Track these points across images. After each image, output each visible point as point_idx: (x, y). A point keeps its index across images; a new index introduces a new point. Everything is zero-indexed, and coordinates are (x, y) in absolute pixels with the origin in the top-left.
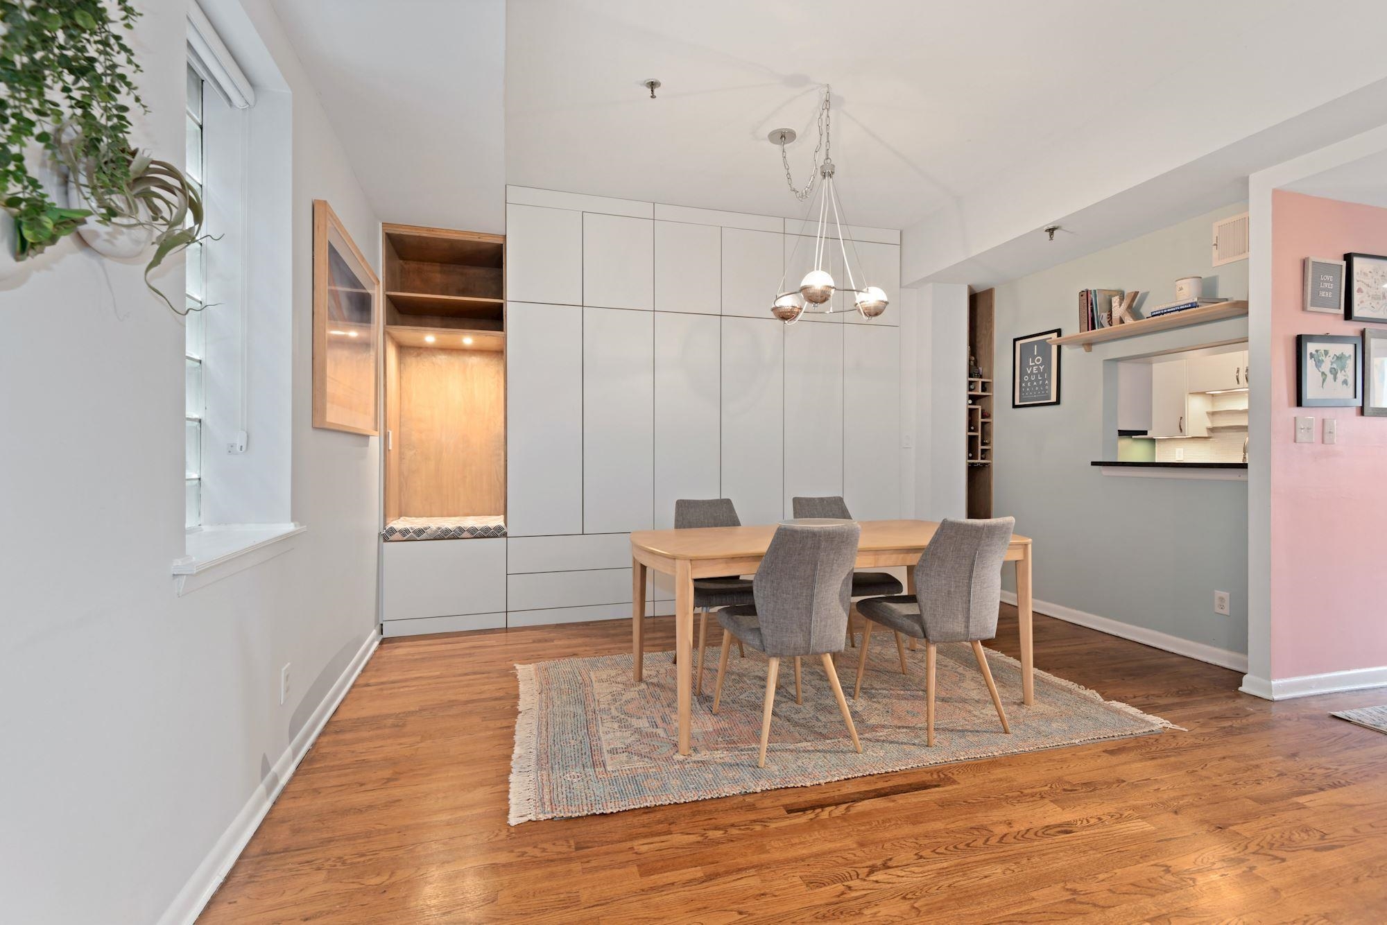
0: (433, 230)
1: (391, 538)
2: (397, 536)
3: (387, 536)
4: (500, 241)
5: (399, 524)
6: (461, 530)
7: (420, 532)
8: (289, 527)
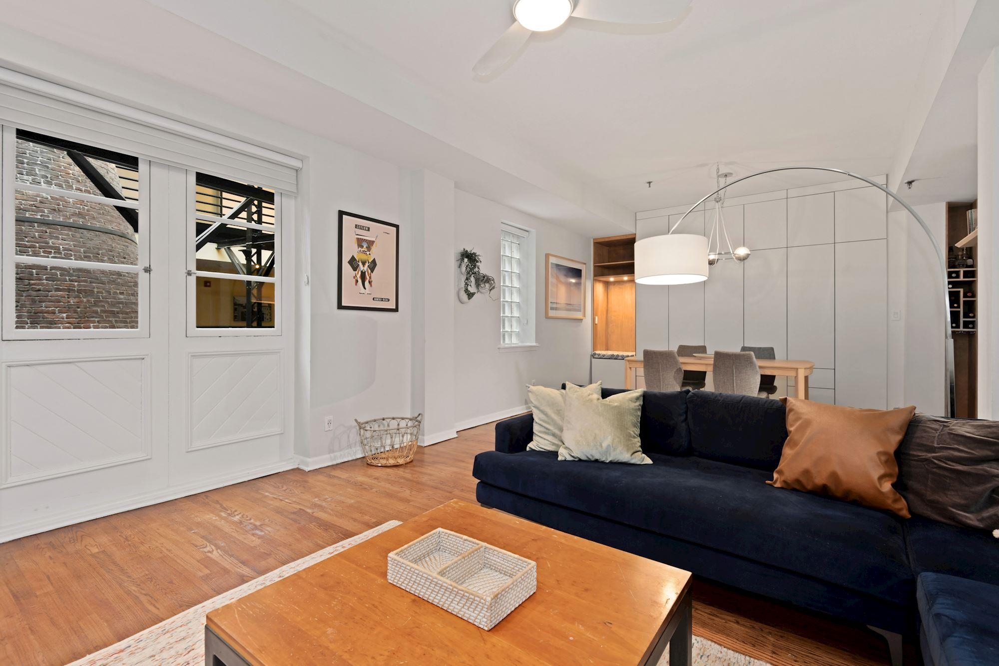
0: (610, 237)
1: (595, 357)
2: (597, 356)
3: (593, 356)
4: (633, 237)
5: (597, 352)
6: (618, 356)
7: (604, 355)
8: (534, 344)
